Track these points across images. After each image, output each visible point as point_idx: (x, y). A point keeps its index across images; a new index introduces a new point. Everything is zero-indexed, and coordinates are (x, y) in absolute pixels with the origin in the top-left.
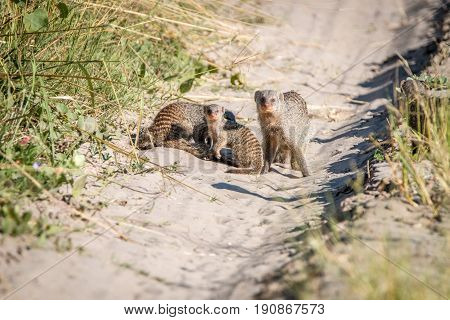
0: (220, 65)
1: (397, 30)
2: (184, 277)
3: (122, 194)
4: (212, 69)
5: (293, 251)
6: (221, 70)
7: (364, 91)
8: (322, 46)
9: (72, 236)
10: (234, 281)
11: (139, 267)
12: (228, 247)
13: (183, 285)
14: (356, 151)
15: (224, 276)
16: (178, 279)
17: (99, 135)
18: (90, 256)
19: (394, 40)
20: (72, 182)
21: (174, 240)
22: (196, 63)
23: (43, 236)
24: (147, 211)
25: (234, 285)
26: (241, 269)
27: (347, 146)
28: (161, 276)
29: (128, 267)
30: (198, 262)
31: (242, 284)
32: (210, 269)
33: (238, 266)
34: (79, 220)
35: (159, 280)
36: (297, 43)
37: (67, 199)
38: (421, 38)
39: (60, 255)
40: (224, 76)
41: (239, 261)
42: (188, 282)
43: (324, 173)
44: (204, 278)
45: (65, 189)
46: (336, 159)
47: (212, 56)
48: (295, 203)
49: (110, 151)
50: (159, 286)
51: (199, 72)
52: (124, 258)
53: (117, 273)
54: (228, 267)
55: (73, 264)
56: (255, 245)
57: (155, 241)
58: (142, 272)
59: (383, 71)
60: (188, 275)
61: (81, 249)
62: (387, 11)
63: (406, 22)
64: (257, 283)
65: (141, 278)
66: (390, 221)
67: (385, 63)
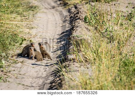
1: (62, 26)
2: (32, 85)
4: (25, 40)
5: (54, 76)
6: (27, 39)
7: (59, 40)
9: (6, 79)
10: (43, 84)
12: (39, 77)
13: (32, 86)
14: (61, 53)
15: (40, 83)
16: (31, 85)
17: (6, 56)
18: (11, 83)
19: (62, 28)
20: (3, 67)
21: (27, 77)
22: (22, 39)
23: (1, 79)
24: (19, 72)
25: (44, 85)
26: (44, 82)
27: (59, 53)
28: (27, 85)
29: (20, 84)
30: (34, 81)
31: (46, 85)
32: (37, 82)
35: (27, 86)
36: (41, 32)
37: (2, 71)
38: (68, 27)
39: (5, 83)
40: (28, 41)
41: (42, 80)
43: (55, 59)
44: (36, 84)
45: (1, 69)
46: (58, 55)
47: (25, 37)
48: (51, 66)
50: (27, 87)
51: (23, 41)
52: (18, 82)
53: (18, 85)
54: (41, 81)
56: (45, 76)
57: (23, 78)
58: (23, 85)
59: (62, 36)
60: (32, 84)
61: (9, 81)
62: (58, 23)
63: (63, 25)
64: (49, 84)
65: (23, 86)
66: (75, 67)
67: (61, 34)
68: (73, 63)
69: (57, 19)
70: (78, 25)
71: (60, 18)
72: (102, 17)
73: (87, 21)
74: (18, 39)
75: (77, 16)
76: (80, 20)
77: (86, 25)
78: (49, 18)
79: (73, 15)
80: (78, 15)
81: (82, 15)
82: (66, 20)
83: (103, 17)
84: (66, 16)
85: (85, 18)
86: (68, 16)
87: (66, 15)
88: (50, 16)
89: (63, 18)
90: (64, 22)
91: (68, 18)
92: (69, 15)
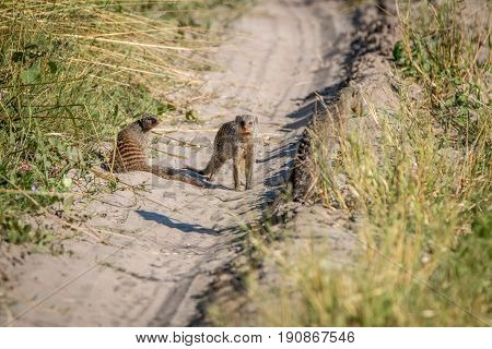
0: (177, 104)
1: (316, 72)
2: (153, 272)
3: (102, 208)
4: (171, 108)
5: (239, 248)
6: (178, 108)
7: (292, 121)
8: (258, 87)
9: (64, 242)
10: (193, 273)
11: (117, 265)
12: (187, 247)
13: (152, 279)
14: (286, 168)
15: (184, 270)
16: (148, 274)
17: (83, 163)
18: (79, 258)
19: (314, 80)
20: (62, 200)
21: (144, 243)
22: (158, 103)
23: (41, 243)
24: (123, 221)
25: (193, 277)
26: (198, 264)
27: (277, 166)
28: (136, 272)
29: (109, 265)
30: (163, 260)
31: (199, 276)
32: (173, 265)
33: (195, 262)
34: (69, 230)
35: (133, 275)
36: (237, 85)
37: (59, 214)
38: (335, 78)
39: (55, 258)
40: (181, 112)
41: (196, 258)
42: (156, 276)
43: (262, 186)
44: (169, 272)
45: (57, 206)
46: (271, 175)
47: (171, 97)
48: (239, 211)
49: (92, 175)
50: (134, 279)
51: (161, 110)
52: (104, 258)
53: (100, 271)
54: (188, 263)
55: (65, 264)
56: (210, 245)
57: (129, 244)
58: (120, 270)
59: (306, 104)
60: (156, 270)
61: (71, 253)
62: (308, 57)
63: (323, 65)
64: (211, 274)
65: (120, 274)
66: (314, 223)
67: (308, 98)
68: (309, 209)
69: (308, 45)
70: (366, 72)
71: (319, 43)
72: (452, 50)
73: (402, 60)
74: (144, 104)
75: (374, 41)
76: (381, 54)
78: (279, 39)
79: (365, 34)
80: (377, 36)
81: (390, 38)
82: (337, 51)
83: (456, 52)
84: (343, 35)
85: (396, 48)
86: (349, 37)
87: (344, 31)
88: (286, 34)
89: (330, 44)
90: (328, 56)
91: (344, 46)
92: (353, 34)
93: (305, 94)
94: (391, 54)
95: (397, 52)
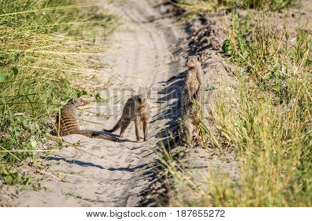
0: (87, 90)
1: (169, 64)
2: (97, 197)
4: (85, 93)
5: (151, 178)
6: (89, 92)
7: (162, 96)
8: (135, 76)
9: (40, 182)
10: (125, 196)
11: (76, 195)
12: (115, 180)
13: (100, 201)
14: (168, 126)
15: (118, 194)
16: (95, 199)
17: (40, 131)
18: (51, 192)
19: (170, 69)
20: (32, 155)
21: (88, 180)
22: (76, 91)
23: (27, 184)
25: (127, 198)
26: (126, 190)
27: (163, 124)
28: (88, 198)
29: (70, 195)
30: (102, 189)
31: (130, 197)
32: (109, 192)
33: (123, 189)
34: (38, 174)
35: (87, 200)
36: (123, 76)
37: (30, 165)
38: (184, 67)
39: (37, 192)
40: (91, 95)
41: (123, 186)
42: (102, 200)
43: (154, 138)
44: (108, 196)
45: (28, 159)
46: (159, 130)
47: (83, 86)
48: (143, 155)
49: (45, 138)
50: (88, 202)
51: (79, 95)
52: (67, 191)
53: (66, 199)
54: (119, 190)
55: (44, 196)
56: (128, 178)
57: (78, 181)
58: (78, 197)
59: (169, 85)
60: (100, 196)
61: (45, 188)
62: (161, 55)
63: (173, 60)
64: (138, 196)
65: (78, 200)
66: (199, 158)
67: (169, 81)
68: (194, 150)
69: (159, 47)
70: (207, 61)
71: (166, 46)
72: (264, 43)
73: (229, 52)
74: (69, 91)
75: (206, 41)
76: (214, 49)
77: (226, 62)
78: (140, 45)
79: (196, 38)
80: (208, 38)
81: (217, 39)
82: (181, 50)
83: (266, 44)
84: (181, 40)
85: (224, 45)
86: (185, 40)
87: (181, 37)
88: (143, 40)
89: (174, 45)
90: (176, 53)
91: (185, 46)
92: (188, 39)
93: (166, 79)
94: (221, 49)
95: (225, 47)
